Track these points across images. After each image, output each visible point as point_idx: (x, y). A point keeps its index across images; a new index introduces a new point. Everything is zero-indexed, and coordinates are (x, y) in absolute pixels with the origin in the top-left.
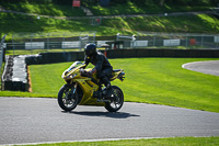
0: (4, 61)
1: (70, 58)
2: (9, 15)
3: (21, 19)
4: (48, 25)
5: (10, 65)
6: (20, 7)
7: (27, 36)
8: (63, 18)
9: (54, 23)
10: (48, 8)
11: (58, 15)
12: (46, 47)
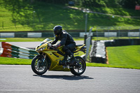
0: (91, 44)
1: (133, 42)
2: (95, 15)
3: (102, 17)
4: (119, 22)
5: (95, 47)
6: (101, 10)
7: (106, 28)
8: (129, 17)
9: (123, 20)
10: (120, 11)
11: (126, 15)
12: (118, 36)
